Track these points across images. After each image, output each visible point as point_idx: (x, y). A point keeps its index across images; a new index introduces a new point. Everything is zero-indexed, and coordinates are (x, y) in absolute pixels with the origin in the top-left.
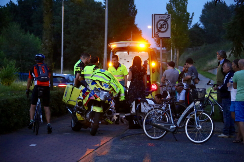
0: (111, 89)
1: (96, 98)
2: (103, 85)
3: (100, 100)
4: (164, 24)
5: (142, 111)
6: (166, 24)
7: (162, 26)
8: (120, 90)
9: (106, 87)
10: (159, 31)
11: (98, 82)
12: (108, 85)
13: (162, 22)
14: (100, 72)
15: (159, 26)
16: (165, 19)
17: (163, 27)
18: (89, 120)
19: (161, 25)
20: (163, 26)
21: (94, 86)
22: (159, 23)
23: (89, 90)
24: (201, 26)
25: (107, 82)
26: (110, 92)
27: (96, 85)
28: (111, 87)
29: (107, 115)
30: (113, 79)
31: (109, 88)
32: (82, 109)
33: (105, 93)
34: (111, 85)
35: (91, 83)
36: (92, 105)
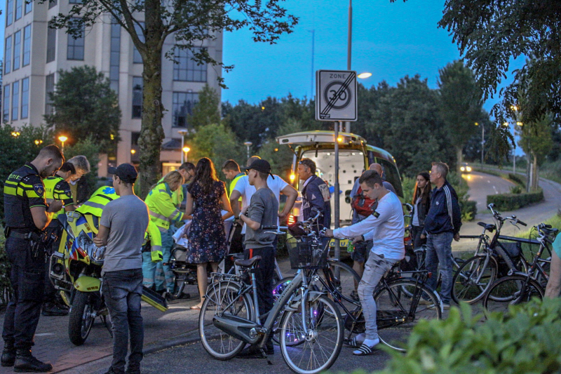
1: (81, 257)
3: (89, 262)
4: (342, 91)
6: (346, 91)
7: (337, 96)
10: (331, 105)
13: (337, 88)
14: (103, 194)
15: (330, 95)
17: (339, 97)
19: (336, 93)
20: (340, 95)
21: (82, 227)
22: (330, 89)
35: (75, 220)
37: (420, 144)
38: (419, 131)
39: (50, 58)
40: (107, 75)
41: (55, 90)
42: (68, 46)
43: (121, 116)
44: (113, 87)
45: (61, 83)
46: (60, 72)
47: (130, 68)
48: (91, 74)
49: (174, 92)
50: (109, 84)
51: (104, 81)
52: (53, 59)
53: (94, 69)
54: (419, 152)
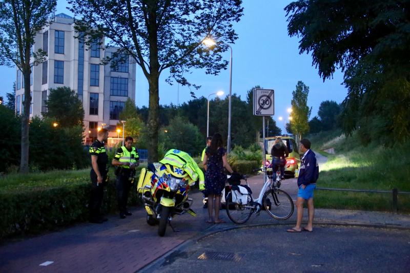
0: (186, 175)
1: (165, 187)
2: (175, 170)
3: (170, 191)
4: (267, 100)
5: (233, 201)
8: (198, 176)
9: (178, 174)
10: (262, 108)
11: (168, 167)
12: (182, 171)
13: (264, 98)
14: (173, 153)
15: (261, 102)
16: (267, 94)
18: (157, 216)
19: (264, 101)
20: (266, 102)
21: (164, 171)
23: (158, 177)
24: (319, 118)
25: (181, 166)
26: (184, 179)
27: (166, 170)
28: (185, 172)
29: (182, 208)
30: (189, 162)
31: (183, 175)
32: (151, 201)
33: (178, 181)
34: (186, 170)
35: (160, 167)
36: (161, 196)
37: (238, 128)
38: (237, 122)
39: (44, 82)
40: (76, 92)
41: (48, 99)
42: (55, 76)
43: (84, 113)
44: (80, 98)
45: (51, 95)
46: (51, 90)
47: (89, 89)
48: (67, 91)
49: (111, 101)
50: (78, 96)
51: (75, 95)
52: (46, 83)
53: (69, 88)
54: (238, 133)
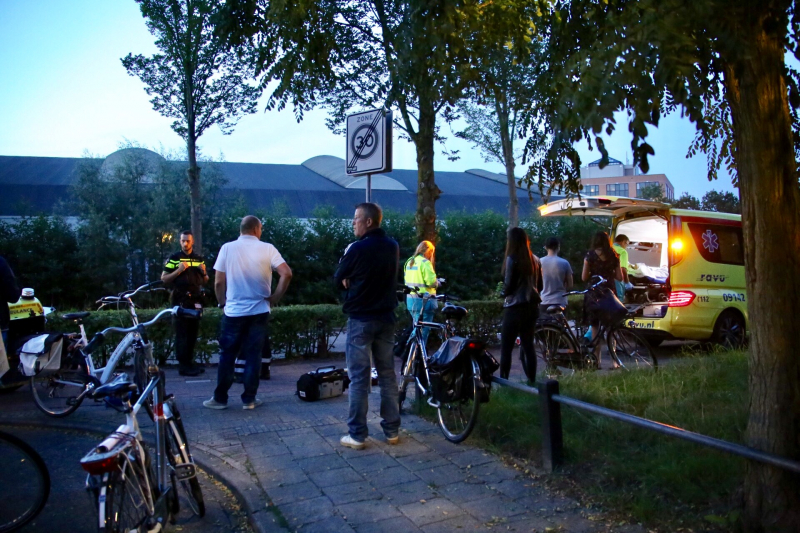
4: (369, 136)
6: (373, 134)
7: (364, 142)
10: (358, 156)
13: (363, 133)
15: (357, 143)
16: (370, 122)
17: (366, 144)
19: (363, 140)
20: (366, 141)
22: (358, 136)
